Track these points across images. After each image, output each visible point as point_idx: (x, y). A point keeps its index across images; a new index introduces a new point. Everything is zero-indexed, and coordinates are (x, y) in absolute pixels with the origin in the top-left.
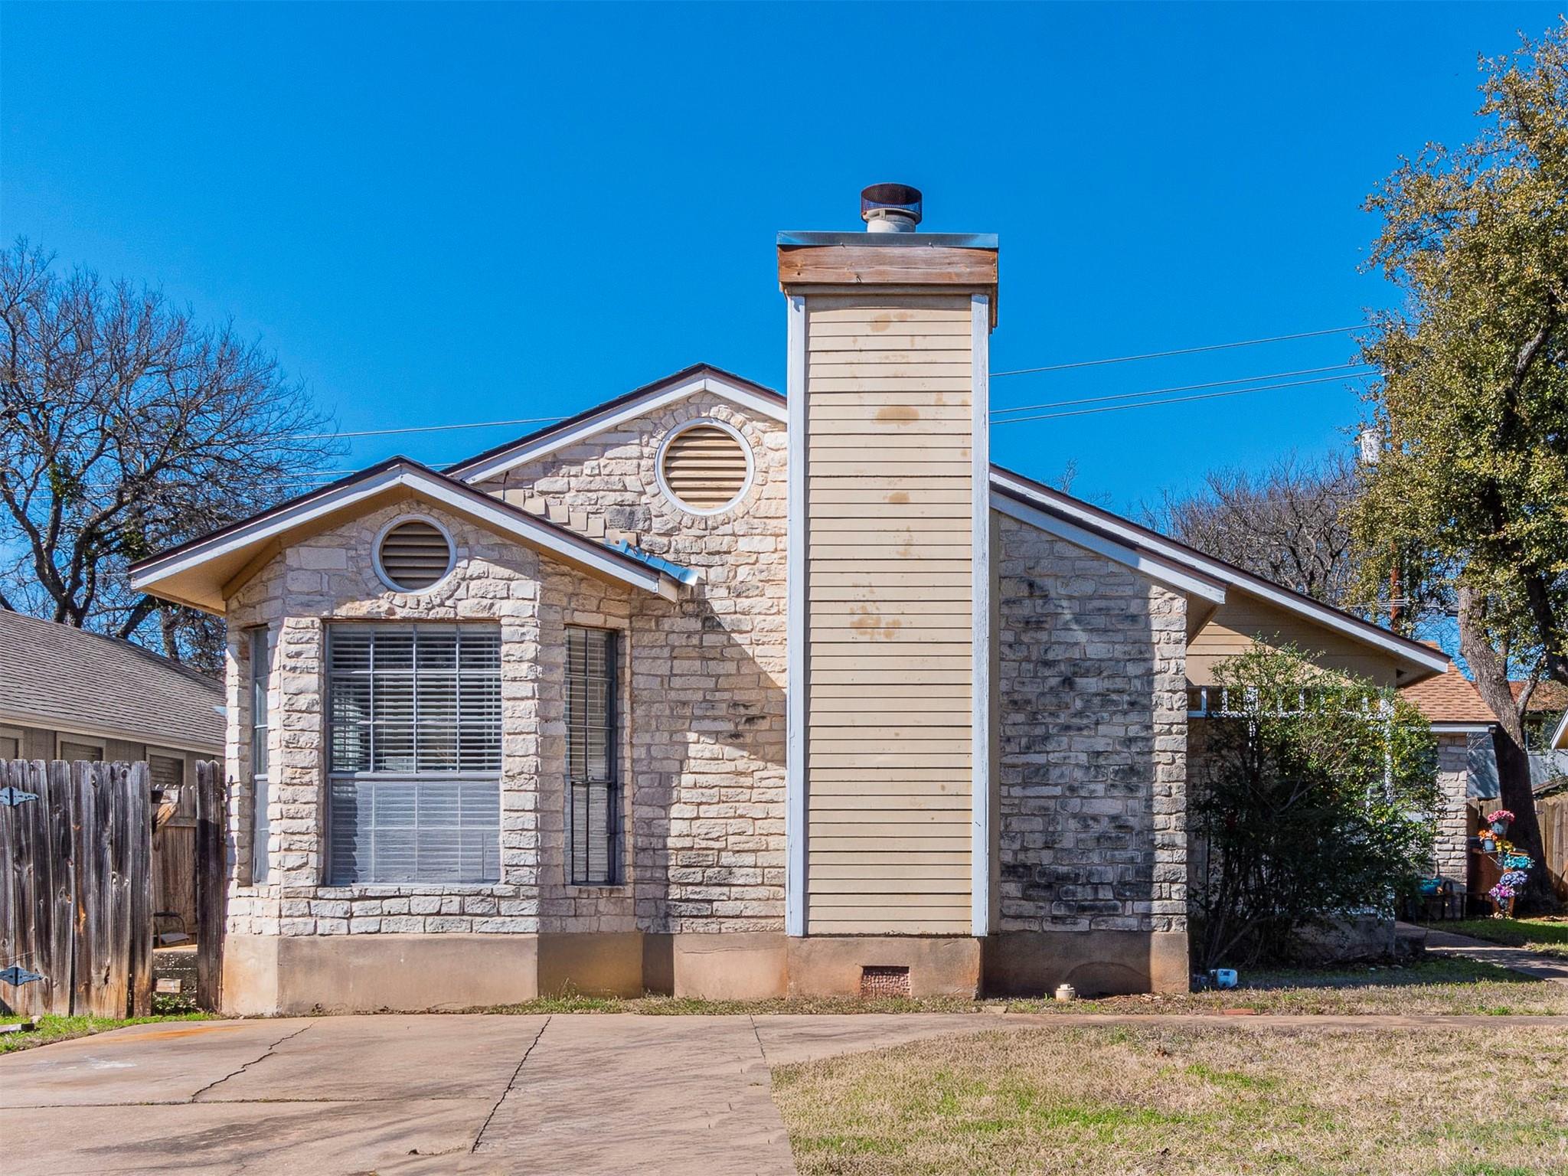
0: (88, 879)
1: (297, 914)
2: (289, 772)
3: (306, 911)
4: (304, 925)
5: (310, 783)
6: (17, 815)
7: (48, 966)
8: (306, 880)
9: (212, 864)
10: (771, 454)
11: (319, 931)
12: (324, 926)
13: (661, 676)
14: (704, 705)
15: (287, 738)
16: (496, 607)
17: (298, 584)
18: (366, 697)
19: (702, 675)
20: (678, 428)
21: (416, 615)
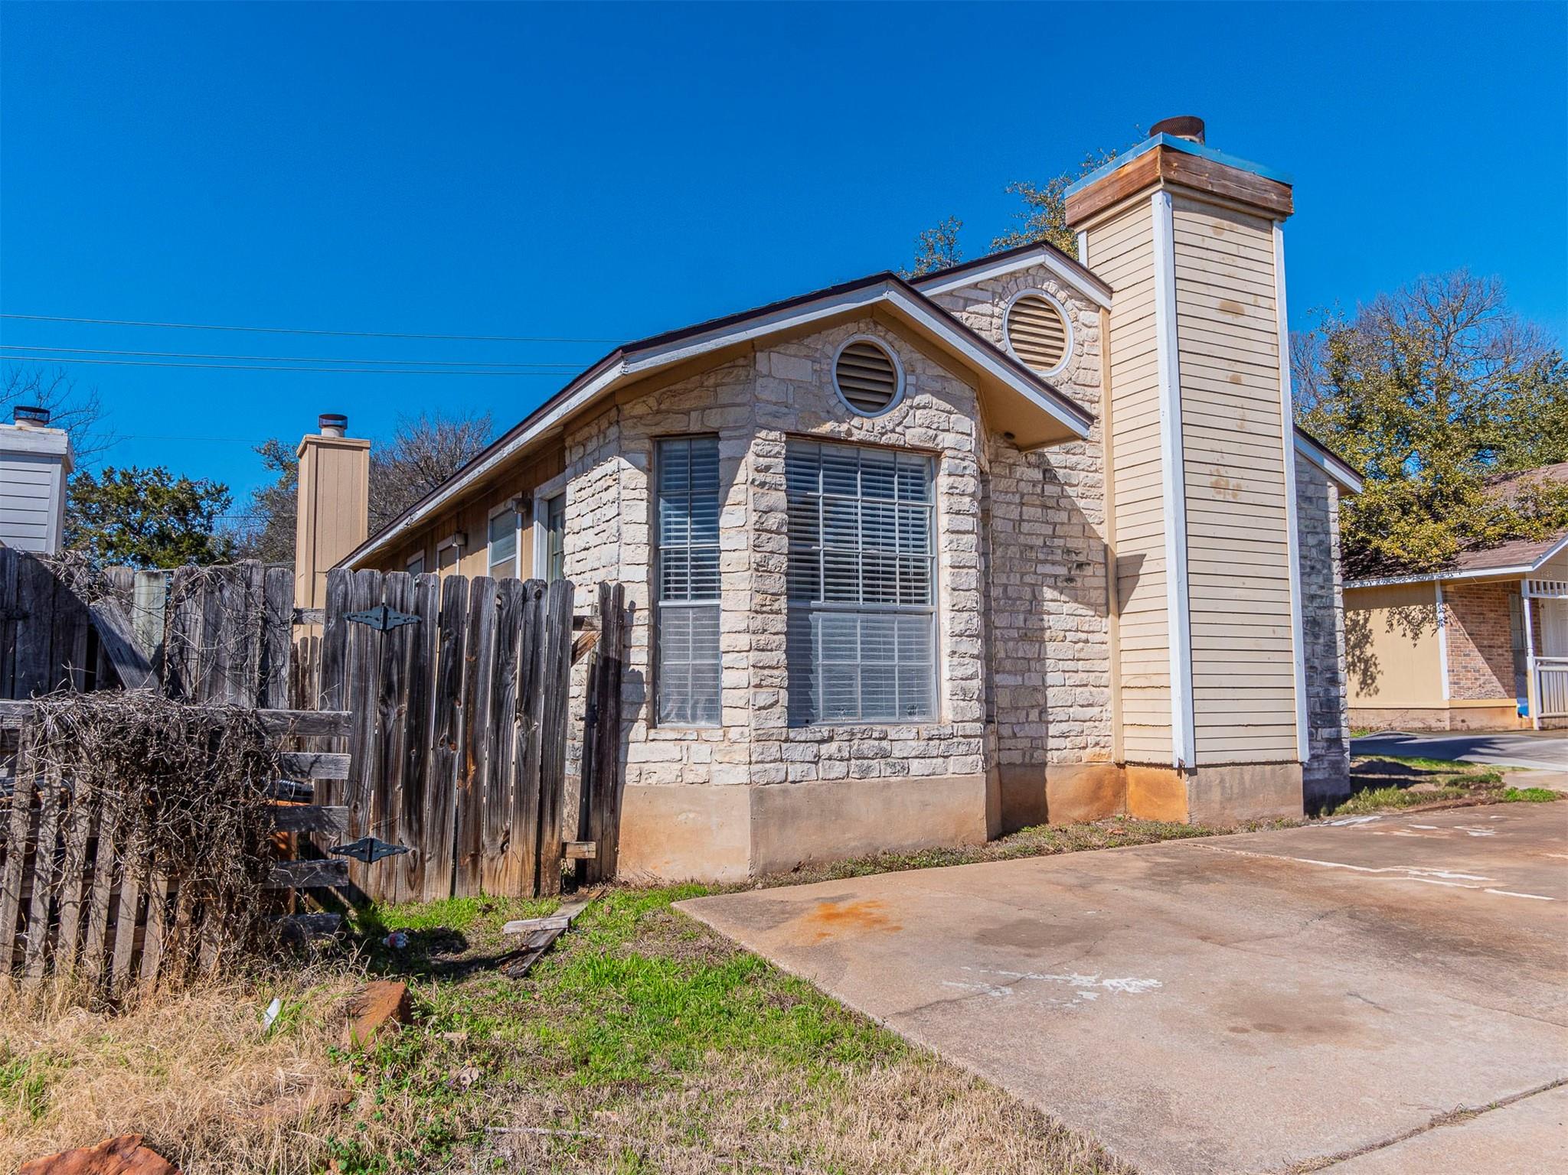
0: (483, 722)
1: (769, 759)
2: (758, 598)
3: (778, 755)
4: (776, 772)
5: (778, 612)
6: (390, 642)
7: (416, 834)
8: (777, 719)
9: (611, 703)
10: (1085, 330)
11: (790, 779)
12: (795, 771)
13: (1013, 520)
14: (1045, 550)
15: (759, 560)
16: (940, 438)
17: (767, 392)
18: (816, 521)
19: (1043, 522)
20: (1019, 294)
21: (872, 439)
